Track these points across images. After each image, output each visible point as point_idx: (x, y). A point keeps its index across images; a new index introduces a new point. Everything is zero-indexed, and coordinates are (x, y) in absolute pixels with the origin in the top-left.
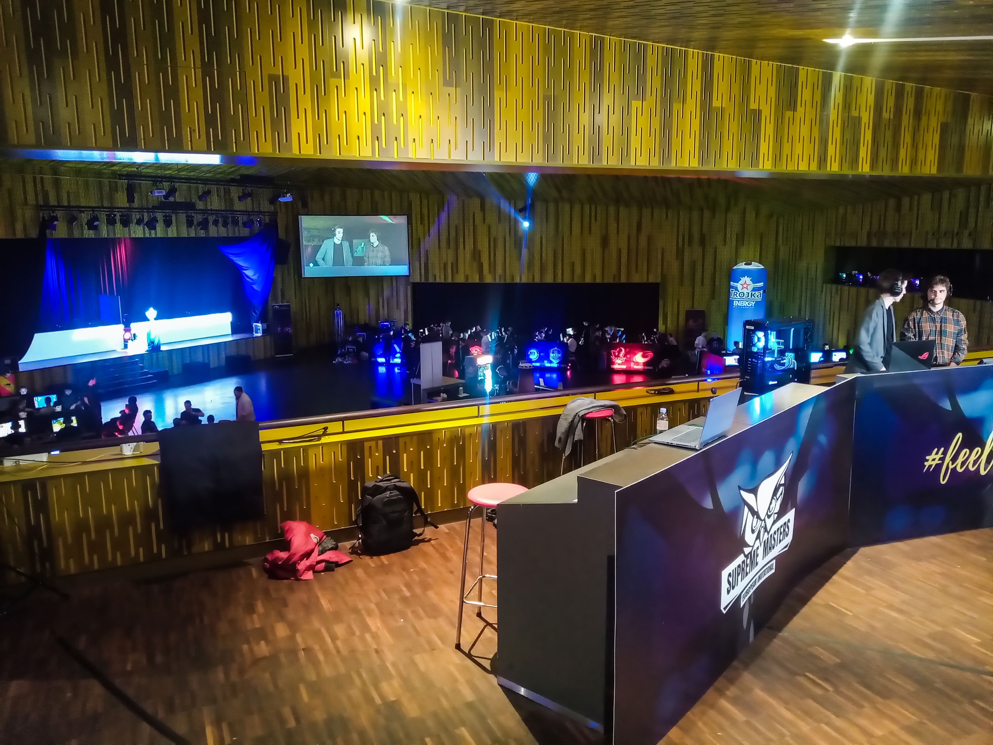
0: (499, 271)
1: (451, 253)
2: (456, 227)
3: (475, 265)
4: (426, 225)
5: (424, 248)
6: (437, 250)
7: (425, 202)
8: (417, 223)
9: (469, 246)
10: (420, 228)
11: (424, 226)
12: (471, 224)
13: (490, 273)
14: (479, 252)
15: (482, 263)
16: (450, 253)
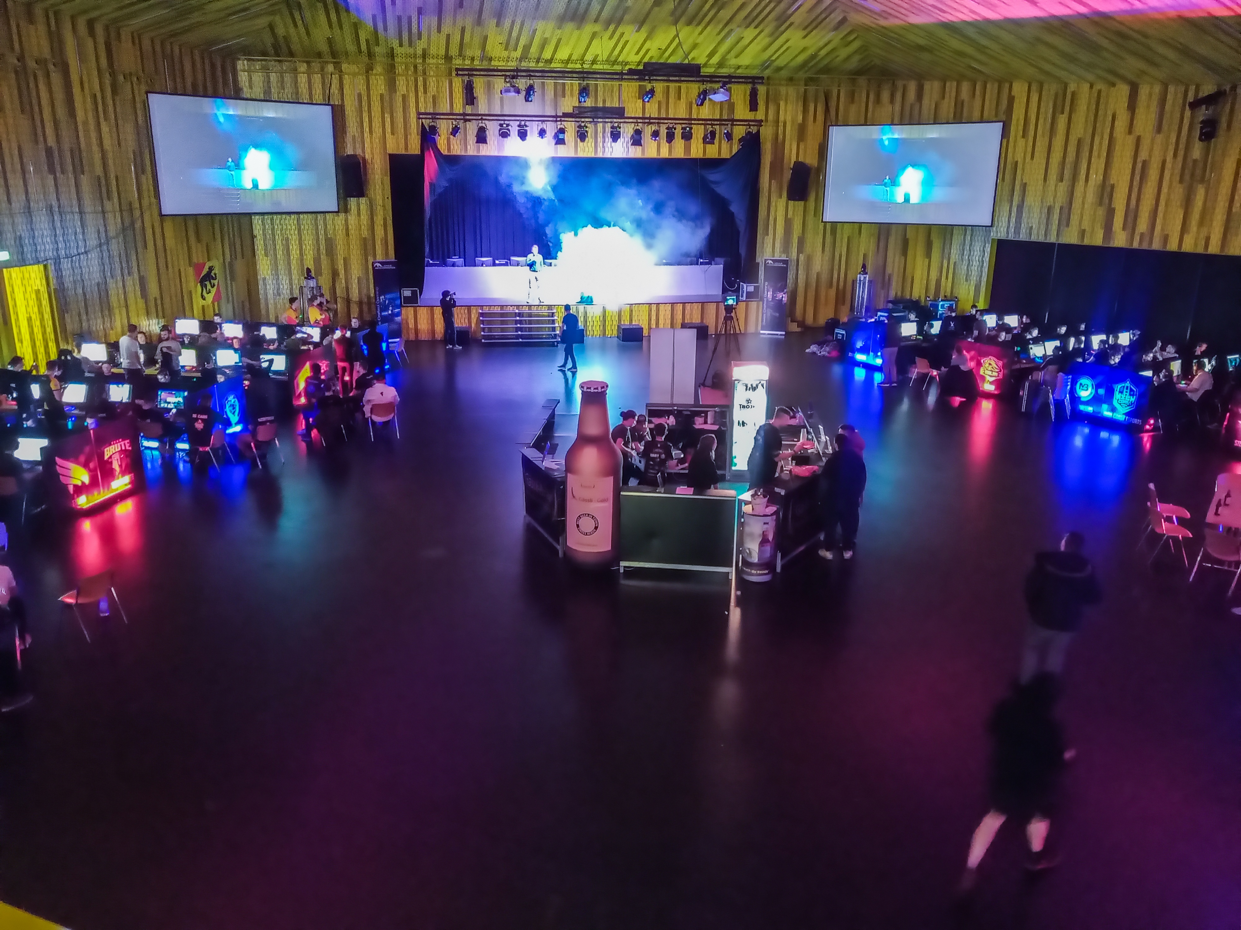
0: (1143, 226)
1: (1063, 188)
2: (1080, 142)
3: (1101, 212)
4: (1031, 139)
5: (1022, 180)
6: (1041, 182)
7: (1035, 98)
8: (1016, 137)
9: (1096, 178)
10: (1021, 142)
11: (1027, 142)
12: (1106, 137)
13: (1124, 229)
14: (1113, 187)
15: (1114, 209)
16: (1061, 189)
